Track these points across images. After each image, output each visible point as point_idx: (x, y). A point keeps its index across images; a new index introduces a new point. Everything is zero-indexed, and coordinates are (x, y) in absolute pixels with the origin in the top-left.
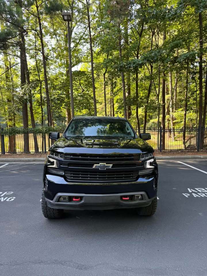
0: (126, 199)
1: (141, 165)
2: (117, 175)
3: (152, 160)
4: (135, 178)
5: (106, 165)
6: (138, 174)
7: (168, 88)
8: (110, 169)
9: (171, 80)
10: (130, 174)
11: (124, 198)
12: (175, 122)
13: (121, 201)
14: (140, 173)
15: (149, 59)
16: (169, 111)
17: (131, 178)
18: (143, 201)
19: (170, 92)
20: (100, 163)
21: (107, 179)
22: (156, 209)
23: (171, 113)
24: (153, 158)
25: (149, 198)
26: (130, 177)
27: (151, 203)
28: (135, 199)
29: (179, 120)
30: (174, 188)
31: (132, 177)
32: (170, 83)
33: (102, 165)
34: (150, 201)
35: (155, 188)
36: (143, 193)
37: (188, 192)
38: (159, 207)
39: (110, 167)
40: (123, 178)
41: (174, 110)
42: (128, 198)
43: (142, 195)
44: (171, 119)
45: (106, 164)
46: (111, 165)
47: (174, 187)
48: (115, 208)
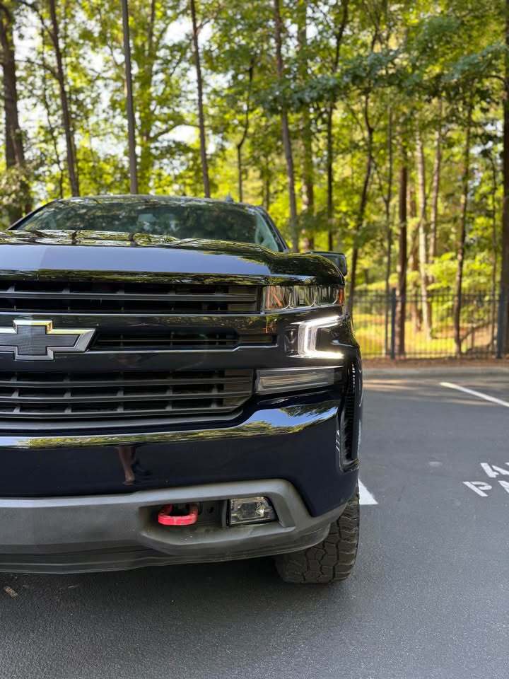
0: (176, 520)
1: (266, 340)
2: (127, 390)
3: (331, 321)
4: (236, 411)
5: (52, 331)
6: (254, 388)
7: (414, 204)
8: (78, 356)
9: (424, 179)
10: (208, 388)
11: (166, 520)
12: (433, 291)
13: (145, 534)
14: (267, 383)
15: (358, 73)
16: (416, 262)
17: (214, 407)
18: (282, 531)
19: (420, 213)
20: (17, 322)
21: (68, 412)
22: (354, 557)
23: (422, 265)
24: (338, 310)
25: (312, 512)
26: (208, 402)
27: (326, 533)
28: (233, 522)
29: (444, 284)
30: (433, 463)
31: (220, 402)
32: (420, 188)
33: (27, 333)
34: (322, 525)
35: (346, 463)
36: (275, 487)
37: (483, 477)
38: (368, 544)
39: (81, 346)
40: (169, 409)
41: (431, 258)
42: (191, 518)
43: (268, 498)
44: (421, 282)
45: (55, 327)
46: (86, 333)
47: (433, 459)
48: (135, 563)
